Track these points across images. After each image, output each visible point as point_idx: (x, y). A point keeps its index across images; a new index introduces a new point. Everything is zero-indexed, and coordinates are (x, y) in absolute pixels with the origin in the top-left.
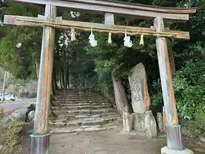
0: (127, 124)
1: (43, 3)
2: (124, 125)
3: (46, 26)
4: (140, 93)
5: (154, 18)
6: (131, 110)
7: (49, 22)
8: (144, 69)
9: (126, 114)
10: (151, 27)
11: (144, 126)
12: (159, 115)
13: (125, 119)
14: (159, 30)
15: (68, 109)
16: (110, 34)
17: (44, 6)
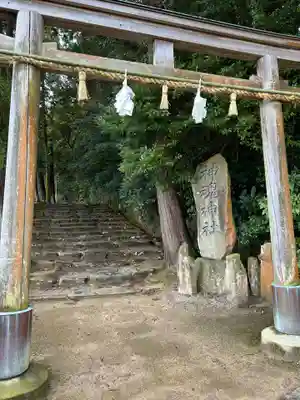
0: (187, 280)
1: (13, 6)
2: (181, 282)
3: (20, 62)
4: (217, 217)
5: (259, 57)
6: (195, 253)
7: (27, 54)
8: (226, 169)
9: (186, 259)
10: (252, 78)
11: (221, 284)
12: (252, 261)
13: (183, 270)
14: (268, 86)
15: (58, 248)
16: (165, 90)
17: (13, 14)
